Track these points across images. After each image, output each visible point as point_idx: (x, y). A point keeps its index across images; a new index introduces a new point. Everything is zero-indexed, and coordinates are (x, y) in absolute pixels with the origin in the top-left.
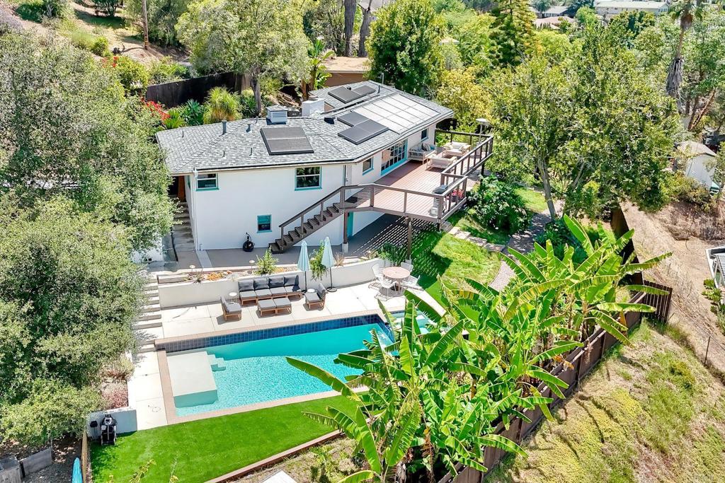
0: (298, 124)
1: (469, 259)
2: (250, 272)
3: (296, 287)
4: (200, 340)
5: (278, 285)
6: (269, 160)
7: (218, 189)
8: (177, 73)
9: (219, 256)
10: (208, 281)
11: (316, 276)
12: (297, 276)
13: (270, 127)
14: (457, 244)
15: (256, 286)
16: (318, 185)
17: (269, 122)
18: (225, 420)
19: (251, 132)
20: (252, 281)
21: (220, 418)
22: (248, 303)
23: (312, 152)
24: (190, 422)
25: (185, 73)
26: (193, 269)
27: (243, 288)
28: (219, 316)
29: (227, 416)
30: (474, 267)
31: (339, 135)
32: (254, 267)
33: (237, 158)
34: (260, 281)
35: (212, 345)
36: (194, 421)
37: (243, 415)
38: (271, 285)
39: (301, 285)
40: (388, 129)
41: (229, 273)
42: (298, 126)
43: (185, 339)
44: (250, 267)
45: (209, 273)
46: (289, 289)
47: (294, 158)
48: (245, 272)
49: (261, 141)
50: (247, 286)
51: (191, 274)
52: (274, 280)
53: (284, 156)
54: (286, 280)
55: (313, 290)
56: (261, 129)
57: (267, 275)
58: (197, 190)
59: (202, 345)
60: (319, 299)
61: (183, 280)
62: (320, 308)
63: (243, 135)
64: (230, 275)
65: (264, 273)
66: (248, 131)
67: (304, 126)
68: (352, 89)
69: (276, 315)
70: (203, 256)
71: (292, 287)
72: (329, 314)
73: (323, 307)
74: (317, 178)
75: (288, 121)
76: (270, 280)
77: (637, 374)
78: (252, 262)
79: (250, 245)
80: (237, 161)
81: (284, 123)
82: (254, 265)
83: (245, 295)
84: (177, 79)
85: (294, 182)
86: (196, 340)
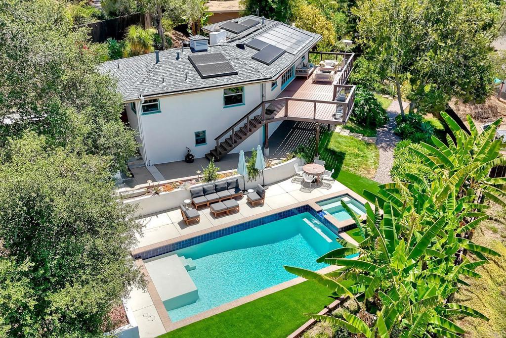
0: (217, 51)
1: (356, 151)
2: (197, 181)
3: (238, 189)
4: (170, 245)
5: (223, 189)
6: (203, 83)
7: (160, 112)
8: (94, 16)
9: (167, 169)
10: (164, 193)
11: (252, 178)
12: (237, 180)
13: (195, 54)
14: (344, 139)
15: (205, 192)
16: (242, 102)
17: (193, 50)
18: (217, 320)
19: (180, 59)
20: (201, 188)
21: (211, 318)
22: (201, 207)
23: (236, 73)
24: (186, 326)
25: (100, 15)
26: (150, 183)
27: (194, 194)
28: (180, 221)
29: (217, 315)
30: (362, 157)
31: (253, 58)
32: (200, 176)
33: (175, 83)
34: (208, 187)
35: (180, 249)
36: (190, 325)
37: (231, 312)
38: (217, 189)
39: (241, 187)
40: (285, 52)
41: (180, 183)
42: (218, 52)
43: (157, 246)
44: (197, 176)
45: (164, 185)
46: (232, 192)
47: (223, 80)
48: (194, 181)
49: (191, 67)
50: (198, 193)
51: (148, 188)
52: (219, 185)
53: (215, 79)
54: (229, 184)
55: (252, 191)
56: (189, 57)
57: (213, 182)
58: (142, 114)
59: (172, 249)
60: (260, 197)
61: (143, 194)
62: (261, 205)
63: (174, 63)
64: (182, 186)
65: (210, 180)
66: (178, 58)
67: (223, 52)
68: (239, 23)
69: (228, 215)
70: (154, 171)
71: (234, 190)
72: (270, 209)
73: (263, 203)
74: (241, 95)
75: (209, 48)
76: (216, 186)
77: (500, 227)
78: (199, 172)
79: (191, 157)
80: (176, 86)
81: (206, 50)
82: (200, 174)
83: (197, 200)
84: (94, 21)
85: (222, 101)
86: (166, 246)
